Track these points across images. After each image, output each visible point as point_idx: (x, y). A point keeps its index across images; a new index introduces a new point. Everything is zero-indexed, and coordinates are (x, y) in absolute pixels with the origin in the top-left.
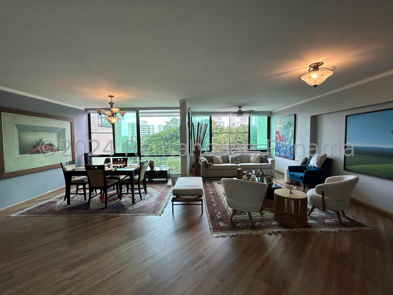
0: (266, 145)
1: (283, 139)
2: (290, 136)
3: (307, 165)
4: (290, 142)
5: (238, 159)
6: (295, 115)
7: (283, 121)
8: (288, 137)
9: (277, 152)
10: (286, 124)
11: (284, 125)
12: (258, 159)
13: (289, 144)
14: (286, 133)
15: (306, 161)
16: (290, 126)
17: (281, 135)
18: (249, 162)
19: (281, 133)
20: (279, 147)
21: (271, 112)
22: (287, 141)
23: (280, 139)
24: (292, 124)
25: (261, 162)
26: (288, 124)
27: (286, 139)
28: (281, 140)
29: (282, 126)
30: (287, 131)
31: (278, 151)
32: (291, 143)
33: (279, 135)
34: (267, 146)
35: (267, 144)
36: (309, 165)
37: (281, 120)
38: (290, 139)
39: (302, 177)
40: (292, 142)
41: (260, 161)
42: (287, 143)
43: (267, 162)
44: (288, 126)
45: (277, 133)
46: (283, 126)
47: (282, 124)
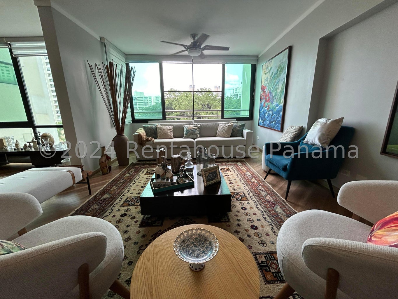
0: (247, 110)
1: (269, 97)
2: (279, 90)
3: (300, 141)
4: (278, 102)
5: (198, 132)
6: (290, 48)
7: (271, 66)
8: (276, 92)
9: (260, 121)
10: (275, 71)
11: (272, 73)
12: (228, 131)
13: (277, 105)
14: (274, 86)
15: (301, 133)
16: (280, 72)
17: (267, 91)
18: (215, 136)
19: (267, 88)
20: (263, 111)
21: (258, 56)
22: (275, 101)
23: (265, 99)
24: (284, 67)
25: (232, 136)
26: (278, 70)
27: (273, 97)
28: (266, 101)
29: (269, 75)
30: (276, 83)
31: (262, 118)
32: (280, 103)
33: (265, 91)
34: (248, 112)
35: (249, 109)
36: (305, 141)
37: (269, 66)
38: (279, 96)
39: (286, 166)
40: (281, 100)
41: (232, 133)
42: (275, 104)
43: (242, 136)
44: (278, 74)
45: (263, 89)
46: (271, 76)
47: (270, 71)
